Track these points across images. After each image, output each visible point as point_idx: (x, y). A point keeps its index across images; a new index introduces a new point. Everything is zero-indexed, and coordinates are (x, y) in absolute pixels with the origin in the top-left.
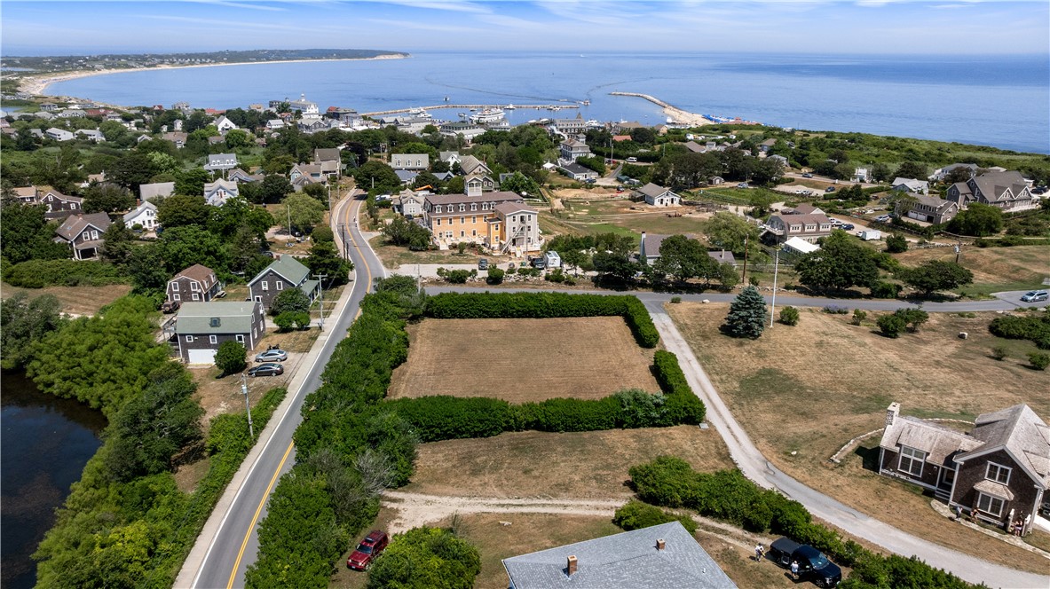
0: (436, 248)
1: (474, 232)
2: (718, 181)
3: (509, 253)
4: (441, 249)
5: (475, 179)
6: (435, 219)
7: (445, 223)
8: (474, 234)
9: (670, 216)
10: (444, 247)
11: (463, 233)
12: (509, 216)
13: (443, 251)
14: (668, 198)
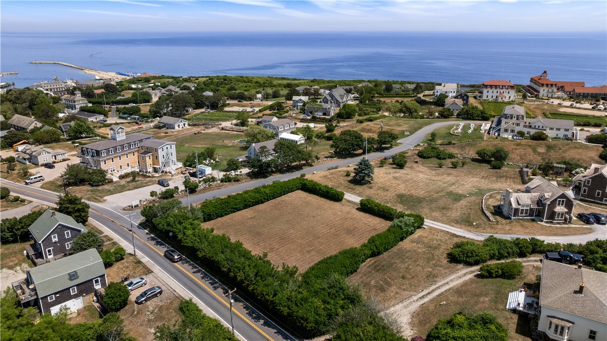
0: (111, 181)
1: (128, 164)
2: (190, 110)
3: (166, 172)
4: (114, 180)
5: (121, 128)
6: (102, 161)
7: (109, 162)
8: (128, 166)
9: (195, 134)
10: (115, 179)
11: (121, 166)
12: (160, 148)
13: (116, 182)
14: (182, 124)
